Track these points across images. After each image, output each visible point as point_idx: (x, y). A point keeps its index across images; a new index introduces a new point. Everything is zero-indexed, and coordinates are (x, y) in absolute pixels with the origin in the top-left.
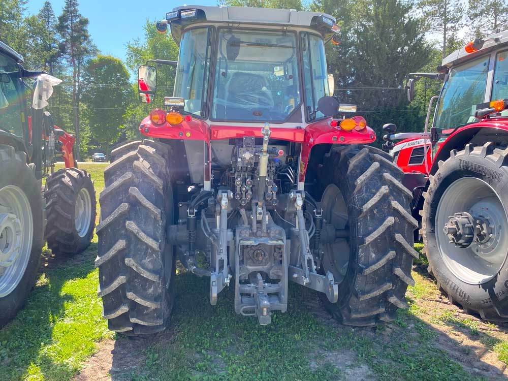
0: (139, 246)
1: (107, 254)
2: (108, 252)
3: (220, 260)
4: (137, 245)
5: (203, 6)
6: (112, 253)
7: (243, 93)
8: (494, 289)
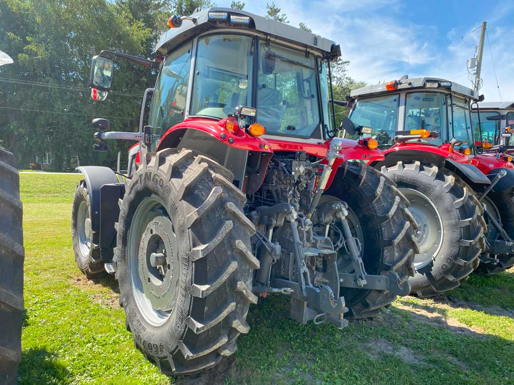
0: (244, 267)
1: (218, 280)
2: (220, 278)
3: (303, 273)
4: (242, 266)
5: (253, 14)
6: (224, 277)
7: (264, 106)
8: (431, 272)
